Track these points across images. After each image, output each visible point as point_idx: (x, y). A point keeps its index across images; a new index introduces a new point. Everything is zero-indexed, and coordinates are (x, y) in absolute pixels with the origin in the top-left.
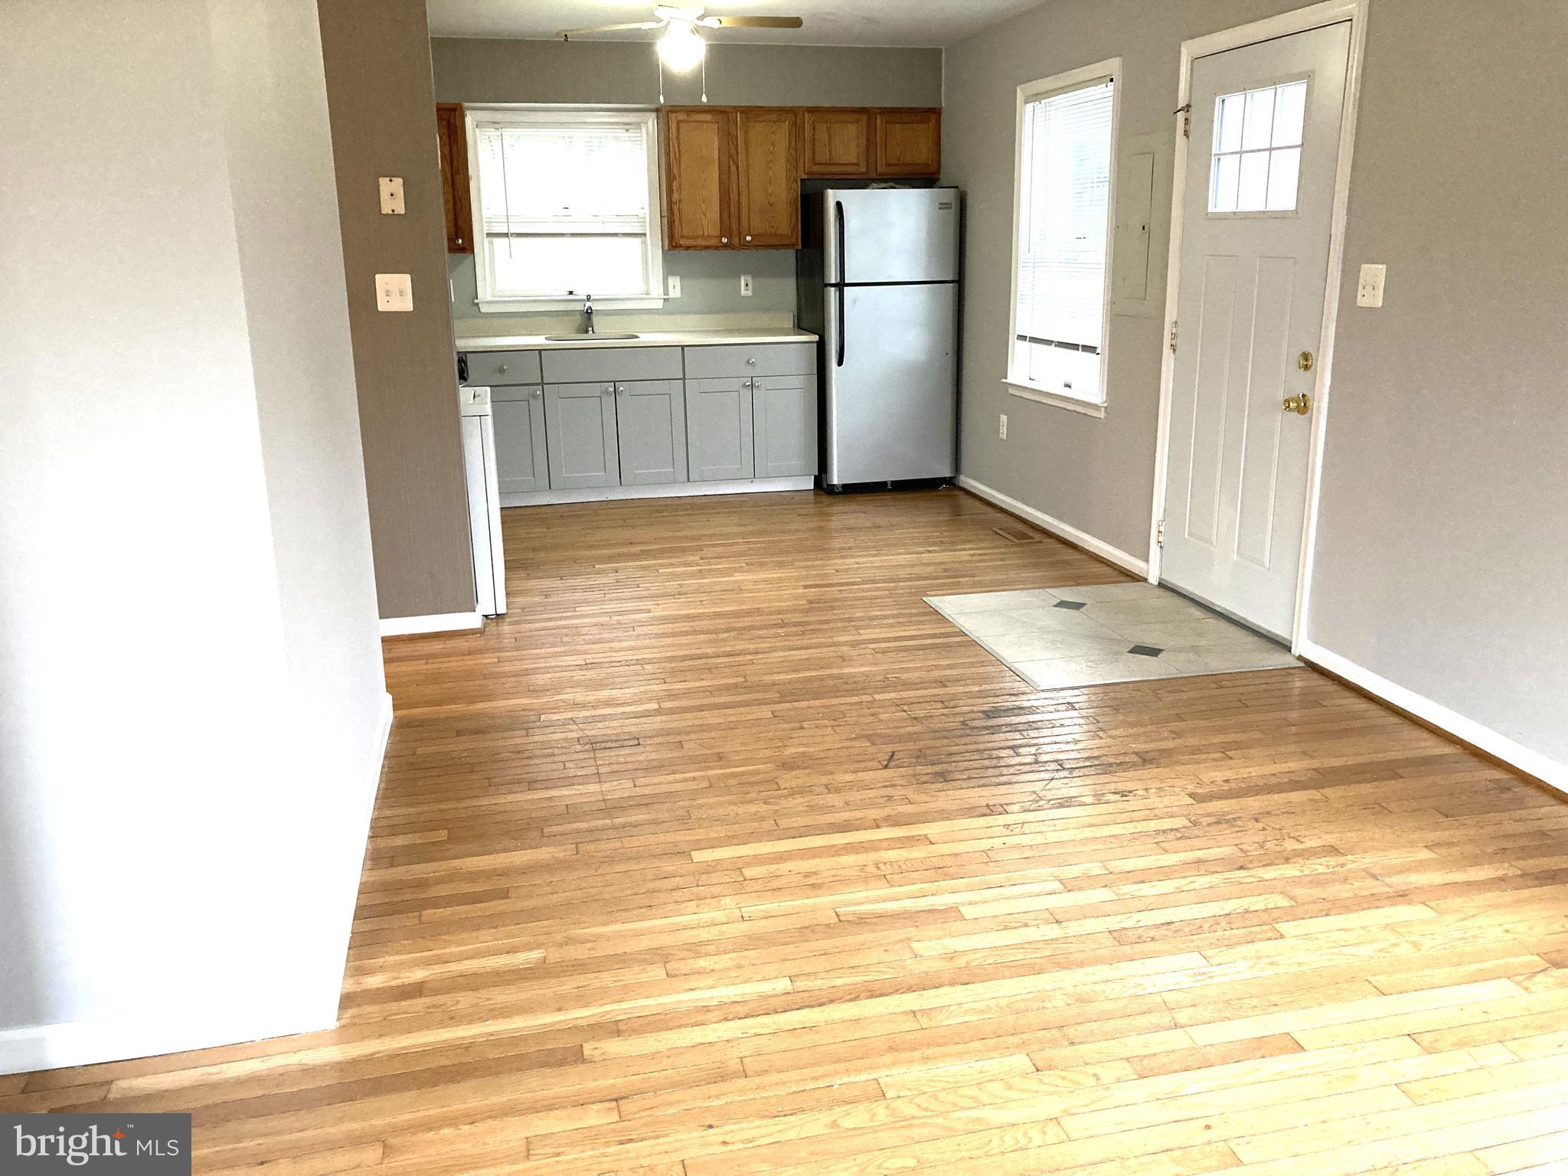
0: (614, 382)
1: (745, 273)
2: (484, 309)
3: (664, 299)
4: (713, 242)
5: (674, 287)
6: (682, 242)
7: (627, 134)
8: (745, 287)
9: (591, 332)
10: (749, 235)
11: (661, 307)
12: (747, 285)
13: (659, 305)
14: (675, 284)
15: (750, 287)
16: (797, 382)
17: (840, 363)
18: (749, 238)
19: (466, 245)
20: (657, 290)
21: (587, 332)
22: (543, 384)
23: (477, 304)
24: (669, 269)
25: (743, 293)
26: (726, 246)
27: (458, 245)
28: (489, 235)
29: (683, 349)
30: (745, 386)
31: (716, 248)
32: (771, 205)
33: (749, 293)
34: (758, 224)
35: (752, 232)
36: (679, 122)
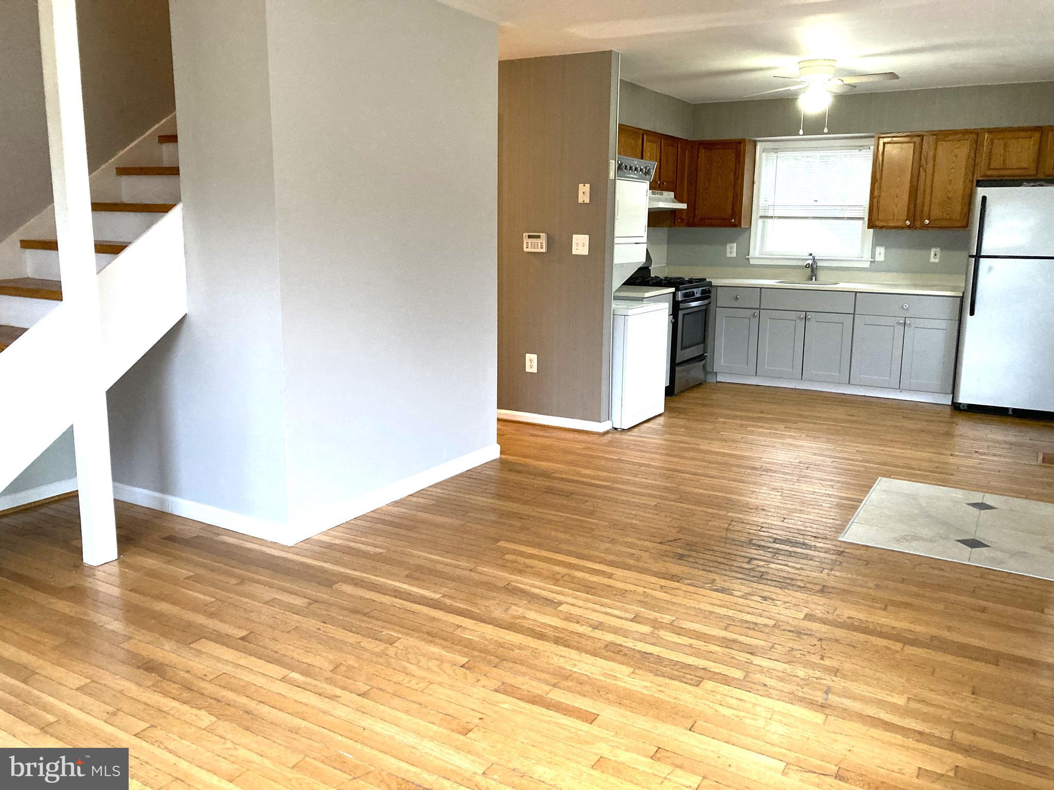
0: (806, 312)
1: (935, 247)
2: (752, 262)
3: (871, 262)
4: (900, 224)
5: (880, 254)
6: (877, 223)
7: (860, 153)
8: (934, 256)
9: (814, 280)
10: (929, 219)
11: (868, 267)
12: (935, 255)
13: (867, 265)
14: (881, 252)
15: (938, 256)
16: (943, 324)
17: (972, 313)
18: (927, 222)
19: (737, 223)
20: (867, 255)
21: (812, 279)
22: (759, 309)
23: (748, 259)
24: (876, 243)
25: (932, 260)
26: (909, 227)
27: (732, 222)
28: (761, 217)
29: (856, 294)
30: (899, 323)
31: (902, 228)
32: (949, 198)
33: (937, 260)
34: (936, 212)
35: (932, 218)
36: (884, 144)
